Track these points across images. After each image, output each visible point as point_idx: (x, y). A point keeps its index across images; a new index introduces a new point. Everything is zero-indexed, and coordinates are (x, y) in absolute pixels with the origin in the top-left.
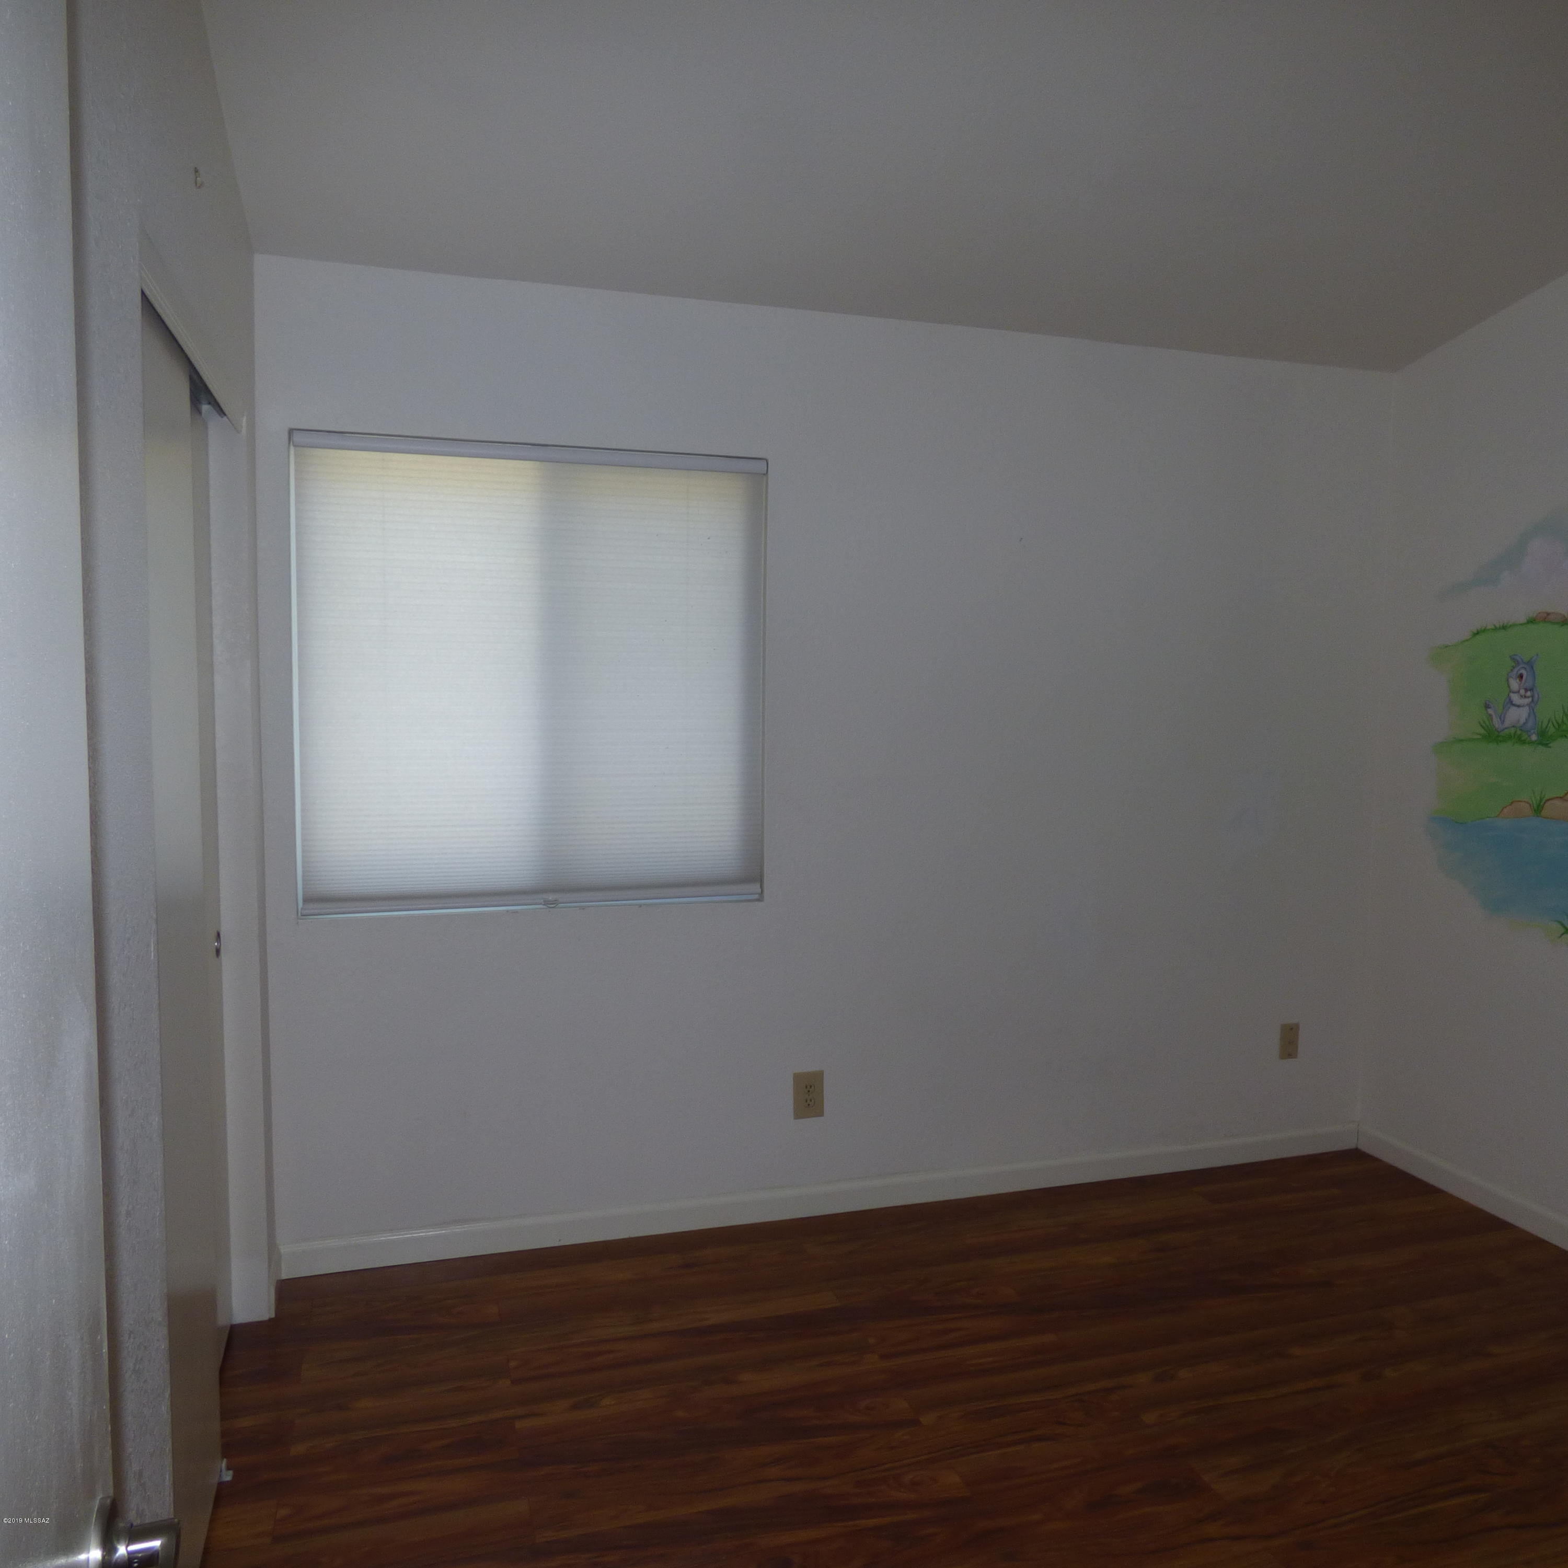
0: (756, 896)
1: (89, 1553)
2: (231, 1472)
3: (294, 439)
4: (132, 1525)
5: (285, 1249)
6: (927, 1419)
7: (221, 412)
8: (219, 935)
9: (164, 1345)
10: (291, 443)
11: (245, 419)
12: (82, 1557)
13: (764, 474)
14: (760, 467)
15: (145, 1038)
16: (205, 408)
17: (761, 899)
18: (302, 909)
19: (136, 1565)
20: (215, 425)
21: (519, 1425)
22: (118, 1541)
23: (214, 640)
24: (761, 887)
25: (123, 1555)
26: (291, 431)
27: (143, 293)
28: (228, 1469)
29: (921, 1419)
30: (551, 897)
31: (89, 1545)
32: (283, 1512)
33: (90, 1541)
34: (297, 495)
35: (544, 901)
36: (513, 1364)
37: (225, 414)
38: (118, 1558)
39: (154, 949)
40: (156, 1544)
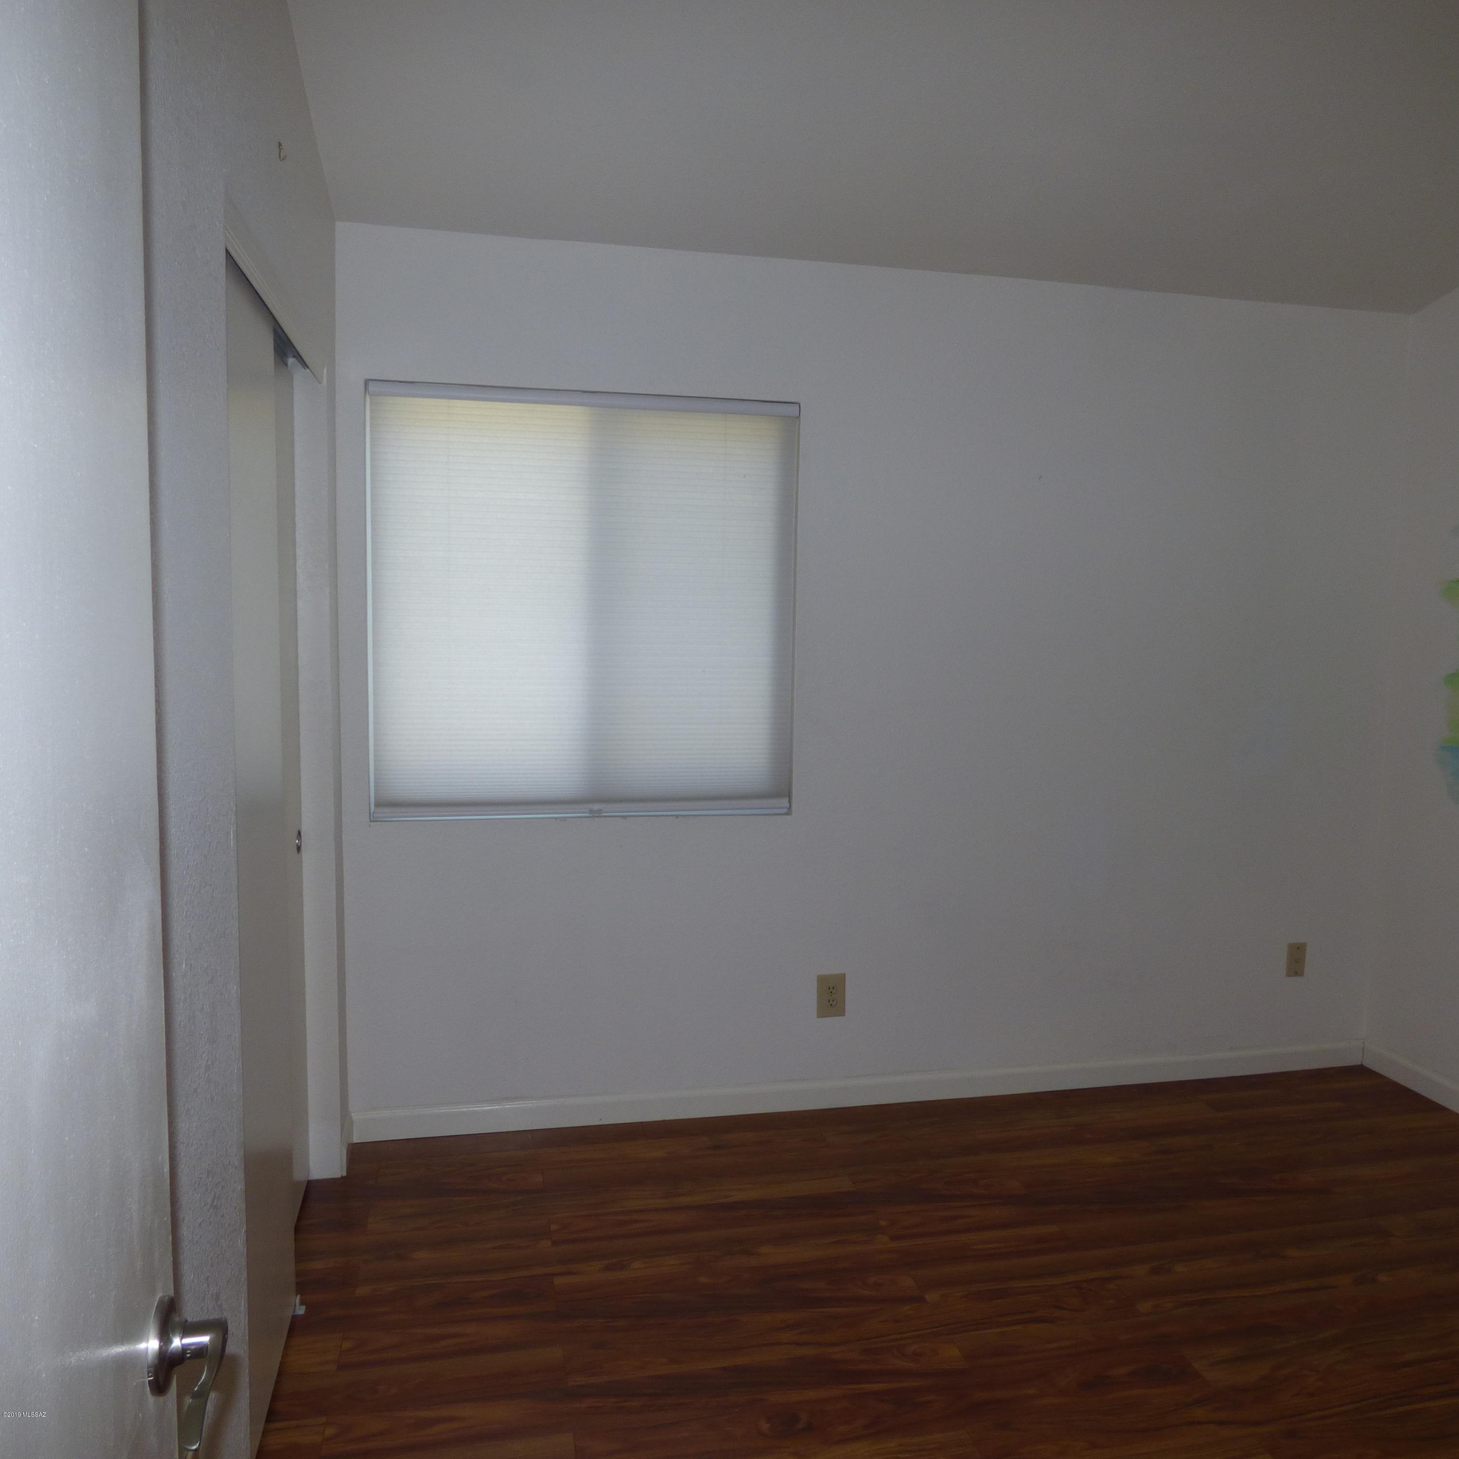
0: (785, 810)
1: (148, 1342)
2: (304, 1307)
3: (369, 389)
4: (186, 1321)
5: (356, 1116)
6: (931, 1297)
7: (305, 365)
8: (299, 833)
9: (240, 1187)
10: (367, 393)
11: (325, 370)
12: (142, 1346)
13: (797, 417)
14: (792, 410)
15: (224, 915)
16: (291, 361)
17: (789, 812)
18: (374, 812)
19: (188, 1355)
20: (299, 375)
21: (558, 1281)
22: (174, 1335)
23: (298, 569)
24: (789, 802)
25: (178, 1347)
26: (367, 382)
27: (227, 251)
28: (302, 1304)
29: (927, 1297)
30: (596, 807)
31: (149, 1335)
32: (346, 1345)
33: (150, 1331)
34: (372, 439)
35: (589, 810)
36: (553, 1227)
37: (308, 367)
38: (173, 1348)
39: (234, 836)
40: (205, 1339)
